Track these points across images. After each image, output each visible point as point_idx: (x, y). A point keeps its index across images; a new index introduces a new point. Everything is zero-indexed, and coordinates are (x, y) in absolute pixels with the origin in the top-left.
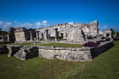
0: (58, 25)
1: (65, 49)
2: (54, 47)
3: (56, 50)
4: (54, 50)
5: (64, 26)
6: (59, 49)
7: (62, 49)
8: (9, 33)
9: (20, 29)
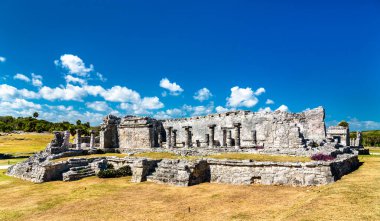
0: (227, 115)
1: (276, 165)
2: (251, 161)
3: (255, 166)
4: (251, 166)
5: (243, 117)
6: (262, 166)
7: (269, 166)
8: (104, 129)
9: (136, 121)
